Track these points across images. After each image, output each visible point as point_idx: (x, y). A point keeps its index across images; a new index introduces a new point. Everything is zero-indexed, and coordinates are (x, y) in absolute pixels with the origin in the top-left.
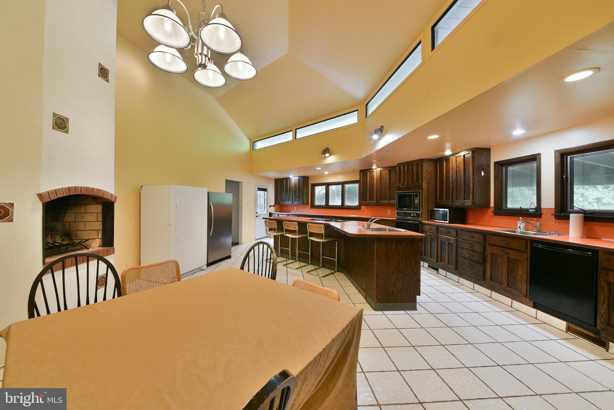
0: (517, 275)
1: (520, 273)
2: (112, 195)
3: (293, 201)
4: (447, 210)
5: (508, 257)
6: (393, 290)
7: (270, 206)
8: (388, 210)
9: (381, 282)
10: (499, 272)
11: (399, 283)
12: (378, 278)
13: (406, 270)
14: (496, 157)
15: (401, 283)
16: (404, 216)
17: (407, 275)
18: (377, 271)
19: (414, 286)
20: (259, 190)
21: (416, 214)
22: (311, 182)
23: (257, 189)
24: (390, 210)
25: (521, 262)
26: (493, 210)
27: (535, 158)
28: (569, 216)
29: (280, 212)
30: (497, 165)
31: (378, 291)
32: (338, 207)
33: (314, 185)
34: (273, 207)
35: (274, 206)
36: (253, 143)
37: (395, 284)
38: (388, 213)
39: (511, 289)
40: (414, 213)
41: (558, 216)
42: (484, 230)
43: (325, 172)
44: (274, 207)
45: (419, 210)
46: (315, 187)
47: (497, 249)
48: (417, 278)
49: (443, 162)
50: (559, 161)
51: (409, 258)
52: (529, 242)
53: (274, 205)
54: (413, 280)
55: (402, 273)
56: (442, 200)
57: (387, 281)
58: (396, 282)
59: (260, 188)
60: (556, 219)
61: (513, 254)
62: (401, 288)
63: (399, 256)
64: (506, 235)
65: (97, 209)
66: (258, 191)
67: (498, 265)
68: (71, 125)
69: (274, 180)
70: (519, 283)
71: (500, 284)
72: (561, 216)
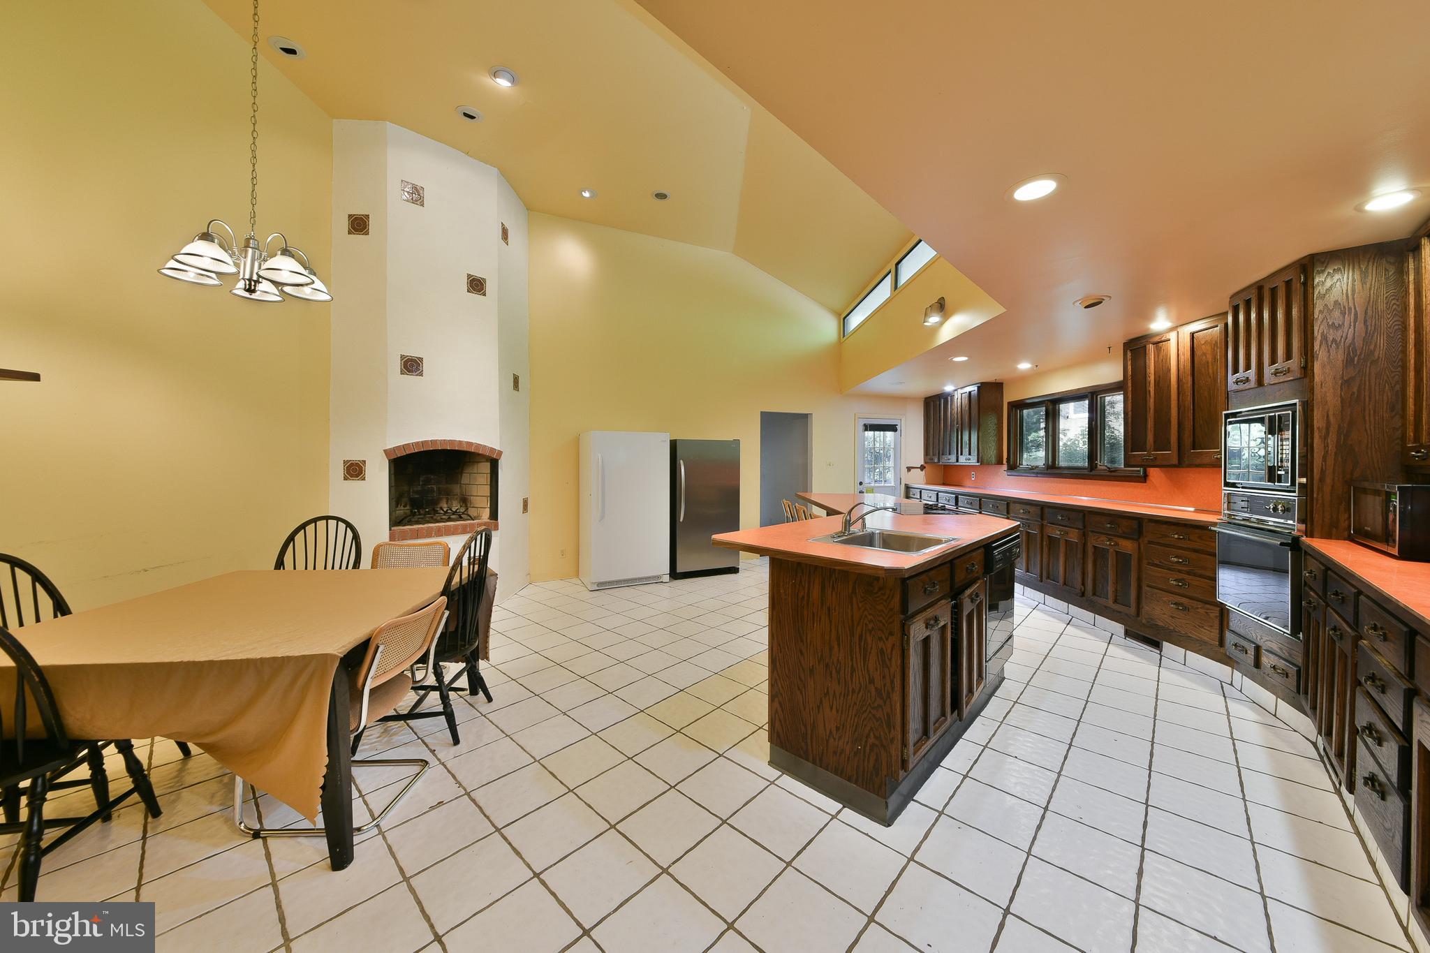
2: (492, 450)
3: (957, 453)
6: (814, 722)
7: (909, 469)
9: (782, 687)
11: (831, 708)
12: (775, 672)
13: (852, 674)
15: (837, 711)
17: (853, 691)
18: (774, 653)
19: (875, 737)
20: (866, 430)
22: (1007, 397)
23: (862, 428)
29: (944, 484)
31: (776, 711)
32: (1080, 471)
33: (1017, 407)
34: (919, 469)
35: (922, 468)
36: (844, 320)
37: (819, 707)
44: (922, 470)
46: (1021, 411)
48: (888, 714)
51: (861, 636)
53: (922, 464)
54: (874, 716)
55: (839, 682)
57: (799, 689)
58: (821, 702)
59: (873, 424)
62: (838, 729)
63: (831, 622)
65: (485, 467)
66: (866, 432)
68: (426, 366)
69: (922, 400)
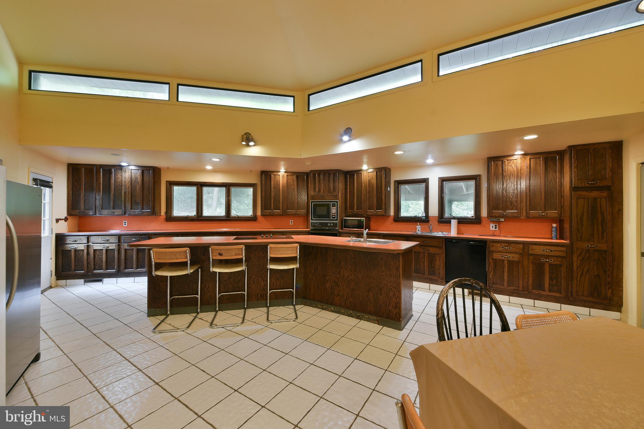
0: (435, 265)
1: (438, 263)
3: (125, 209)
4: (364, 219)
5: (428, 253)
7: (57, 220)
8: (291, 221)
10: (420, 265)
14: (396, 176)
16: (319, 226)
21: (333, 223)
22: (165, 178)
24: (292, 221)
25: (438, 255)
26: (393, 218)
27: (425, 181)
28: (451, 221)
29: (79, 231)
30: (396, 183)
32: (220, 218)
33: (171, 184)
34: (64, 221)
35: (66, 219)
36: (31, 73)
38: (291, 224)
39: (432, 276)
40: (330, 223)
41: (440, 221)
42: (408, 234)
43: (206, 165)
45: (337, 220)
46: (173, 186)
47: (419, 248)
49: (354, 175)
50: (440, 185)
52: (444, 240)
53: (66, 217)
56: (353, 210)
59: (41, 180)
60: (439, 223)
61: (432, 250)
64: (428, 236)
67: (420, 260)
69: (67, 164)
70: (437, 270)
71: (422, 274)
72: (441, 221)
